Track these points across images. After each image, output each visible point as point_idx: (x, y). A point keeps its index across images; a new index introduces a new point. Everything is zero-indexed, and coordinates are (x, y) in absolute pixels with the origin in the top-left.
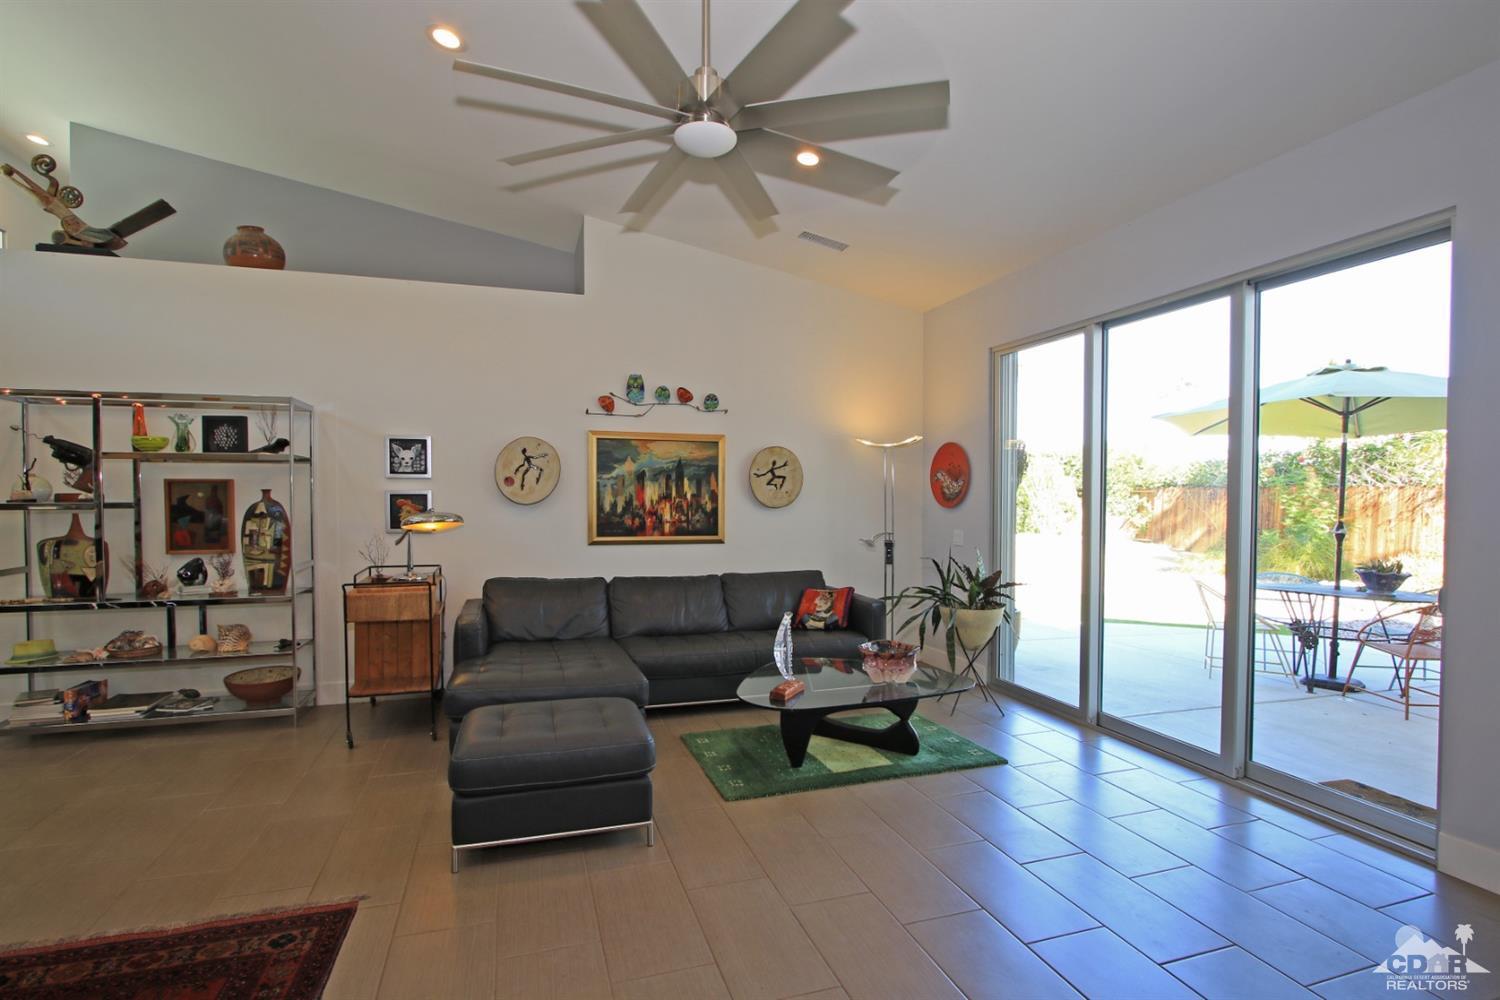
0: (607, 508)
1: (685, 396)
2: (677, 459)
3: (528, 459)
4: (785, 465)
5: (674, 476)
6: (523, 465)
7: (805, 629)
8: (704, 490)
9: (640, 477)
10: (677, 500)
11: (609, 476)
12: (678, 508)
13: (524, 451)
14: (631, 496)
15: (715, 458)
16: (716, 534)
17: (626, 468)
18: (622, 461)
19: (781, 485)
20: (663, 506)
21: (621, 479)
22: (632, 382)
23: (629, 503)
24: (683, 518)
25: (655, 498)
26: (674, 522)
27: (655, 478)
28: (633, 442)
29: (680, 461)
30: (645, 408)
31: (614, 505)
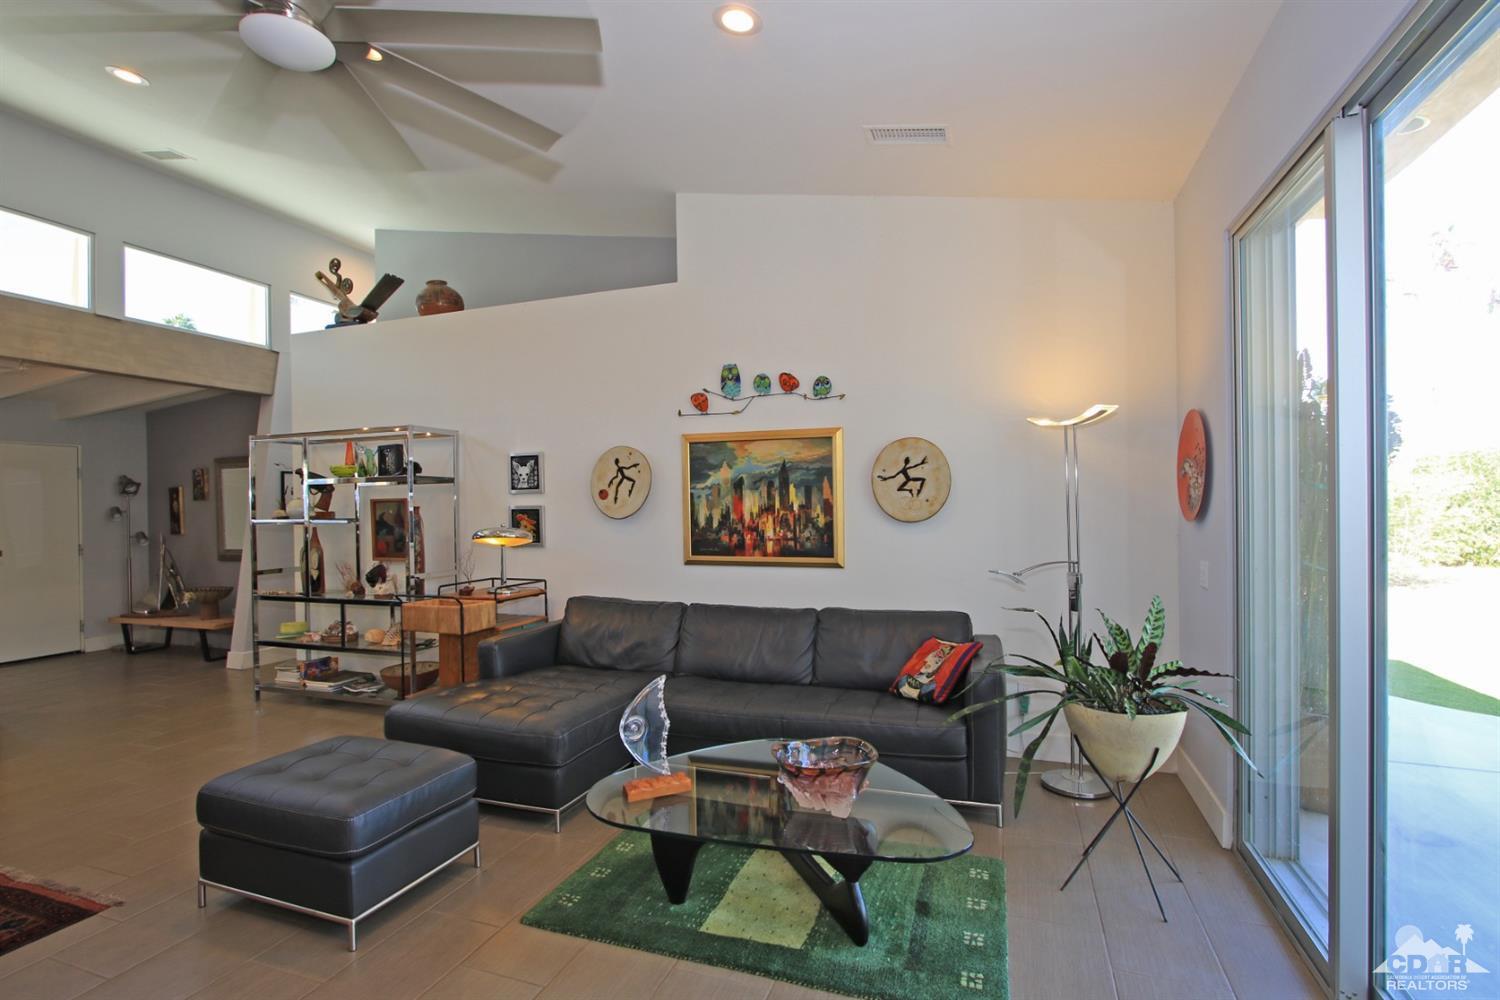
0: (702, 522)
1: (789, 383)
2: (781, 462)
3: (620, 470)
4: (923, 462)
5: (777, 483)
6: (617, 477)
8: (815, 499)
9: (738, 485)
10: (782, 513)
11: (703, 485)
12: (783, 522)
13: (617, 461)
14: (728, 508)
15: (828, 458)
16: (831, 555)
17: (722, 476)
18: (716, 467)
19: (919, 491)
20: (765, 519)
21: (716, 488)
22: (726, 373)
23: (725, 517)
24: (790, 535)
25: (756, 510)
26: (778, 540)
27: (755, 487)
28: (729, 445)
29: (784, 464)
30: (742, 404)
31: (709, 519)
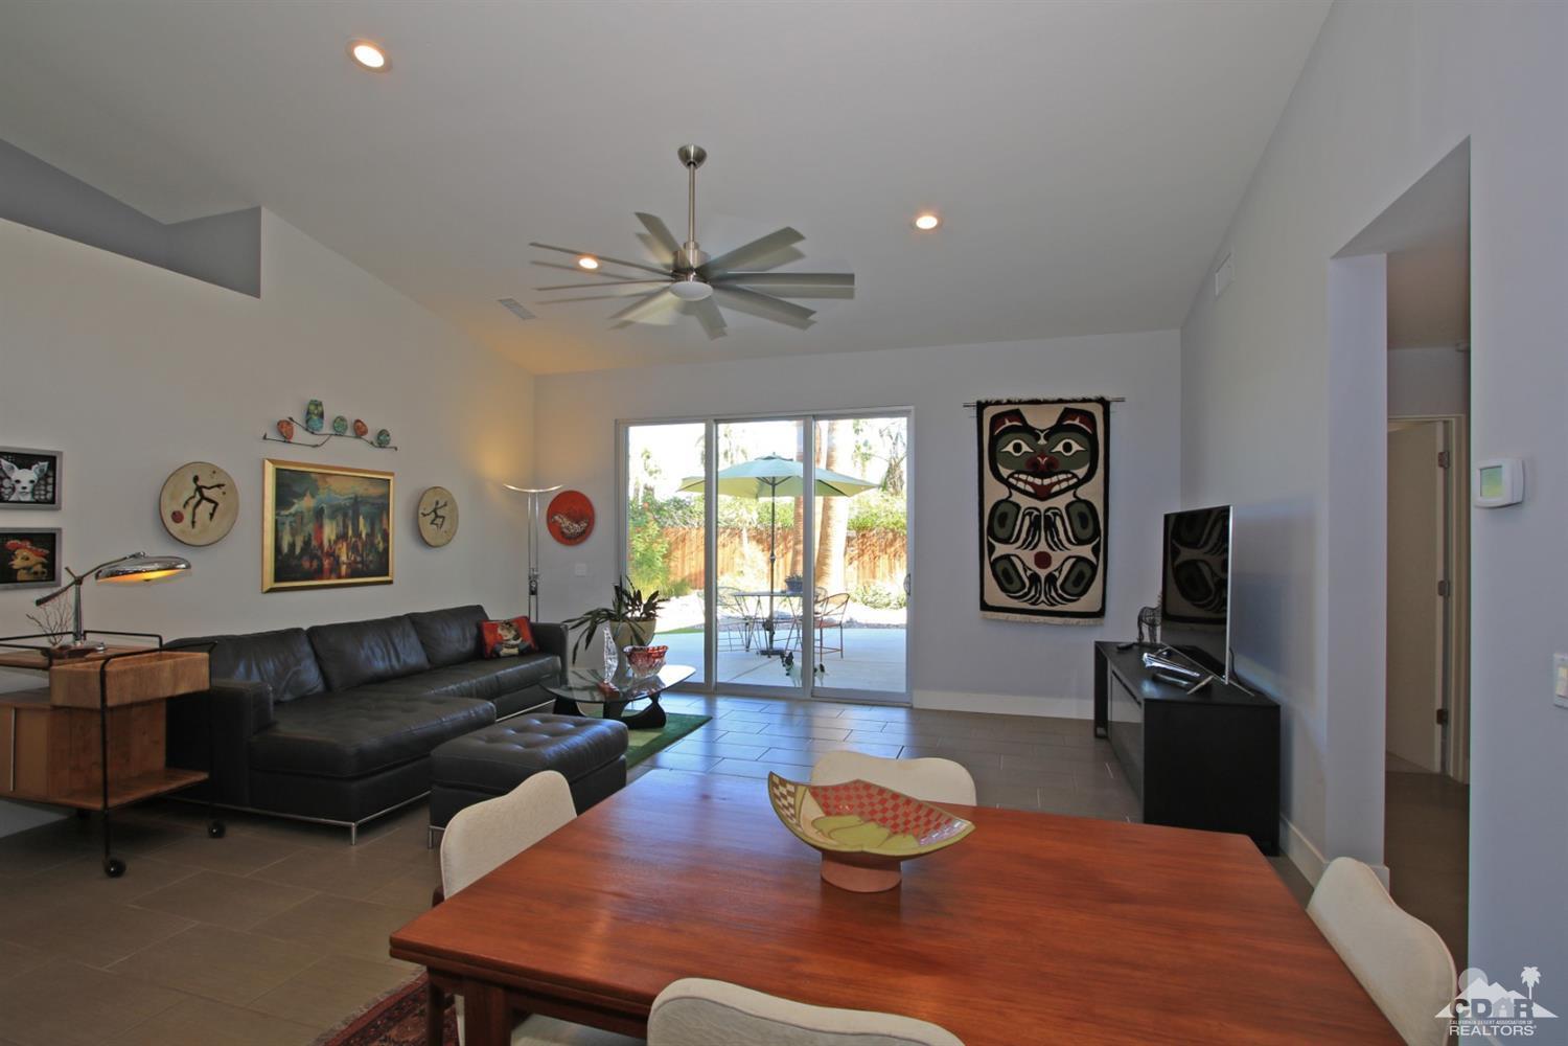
0: (285, 548)
1: (360, 430)
2: (353, 496)
3: (199, 489)
4: (445, 505)
5: (350, 513)
6: (194, 497)
7: (498, 656)
8: (377, 527)
9: (319, 514)
10: (353, 540)
11: (287, 513)
12: (353, 548)
13: (196, 479)
14: (310, 535)
15: (387, 496)
16: (387, 574)
17: (305, 504)
18: (301, 496)
19: (442, 525)
20: (340, 546)
21: (299, 515)
22: (312, 408)
23: (307, 543)
24: (359, 559)
25: (333, 537)
26: (350, 564)
27: (333, 517)
28: (313, 475)
29: (356, 498)
30: (323, 439)
31: (292, 546)
